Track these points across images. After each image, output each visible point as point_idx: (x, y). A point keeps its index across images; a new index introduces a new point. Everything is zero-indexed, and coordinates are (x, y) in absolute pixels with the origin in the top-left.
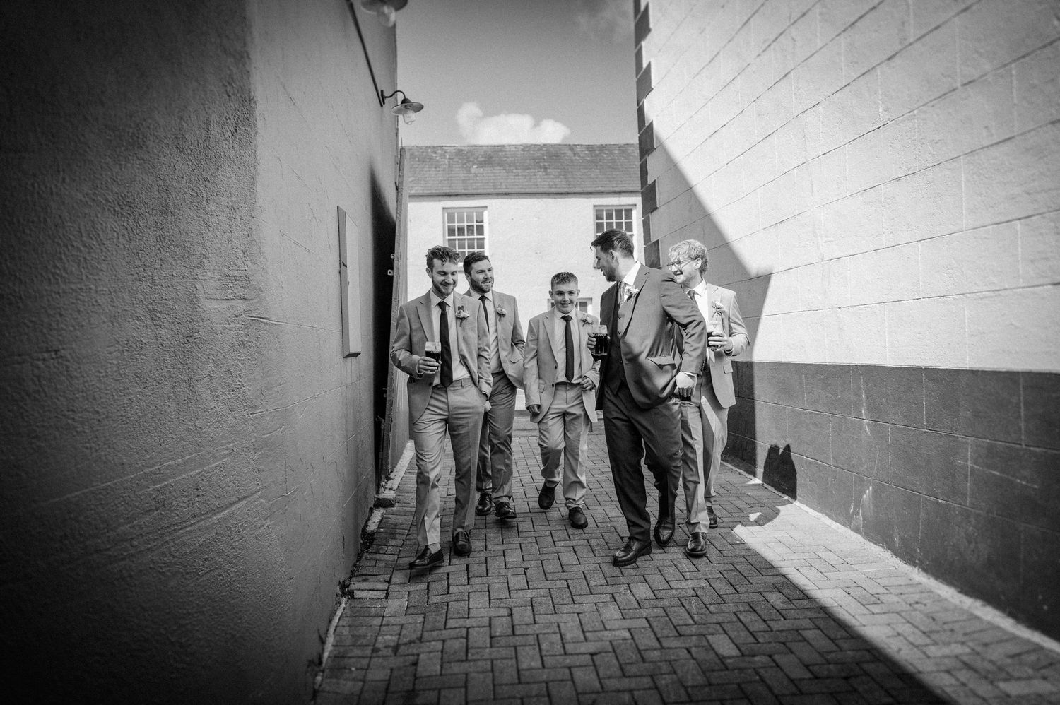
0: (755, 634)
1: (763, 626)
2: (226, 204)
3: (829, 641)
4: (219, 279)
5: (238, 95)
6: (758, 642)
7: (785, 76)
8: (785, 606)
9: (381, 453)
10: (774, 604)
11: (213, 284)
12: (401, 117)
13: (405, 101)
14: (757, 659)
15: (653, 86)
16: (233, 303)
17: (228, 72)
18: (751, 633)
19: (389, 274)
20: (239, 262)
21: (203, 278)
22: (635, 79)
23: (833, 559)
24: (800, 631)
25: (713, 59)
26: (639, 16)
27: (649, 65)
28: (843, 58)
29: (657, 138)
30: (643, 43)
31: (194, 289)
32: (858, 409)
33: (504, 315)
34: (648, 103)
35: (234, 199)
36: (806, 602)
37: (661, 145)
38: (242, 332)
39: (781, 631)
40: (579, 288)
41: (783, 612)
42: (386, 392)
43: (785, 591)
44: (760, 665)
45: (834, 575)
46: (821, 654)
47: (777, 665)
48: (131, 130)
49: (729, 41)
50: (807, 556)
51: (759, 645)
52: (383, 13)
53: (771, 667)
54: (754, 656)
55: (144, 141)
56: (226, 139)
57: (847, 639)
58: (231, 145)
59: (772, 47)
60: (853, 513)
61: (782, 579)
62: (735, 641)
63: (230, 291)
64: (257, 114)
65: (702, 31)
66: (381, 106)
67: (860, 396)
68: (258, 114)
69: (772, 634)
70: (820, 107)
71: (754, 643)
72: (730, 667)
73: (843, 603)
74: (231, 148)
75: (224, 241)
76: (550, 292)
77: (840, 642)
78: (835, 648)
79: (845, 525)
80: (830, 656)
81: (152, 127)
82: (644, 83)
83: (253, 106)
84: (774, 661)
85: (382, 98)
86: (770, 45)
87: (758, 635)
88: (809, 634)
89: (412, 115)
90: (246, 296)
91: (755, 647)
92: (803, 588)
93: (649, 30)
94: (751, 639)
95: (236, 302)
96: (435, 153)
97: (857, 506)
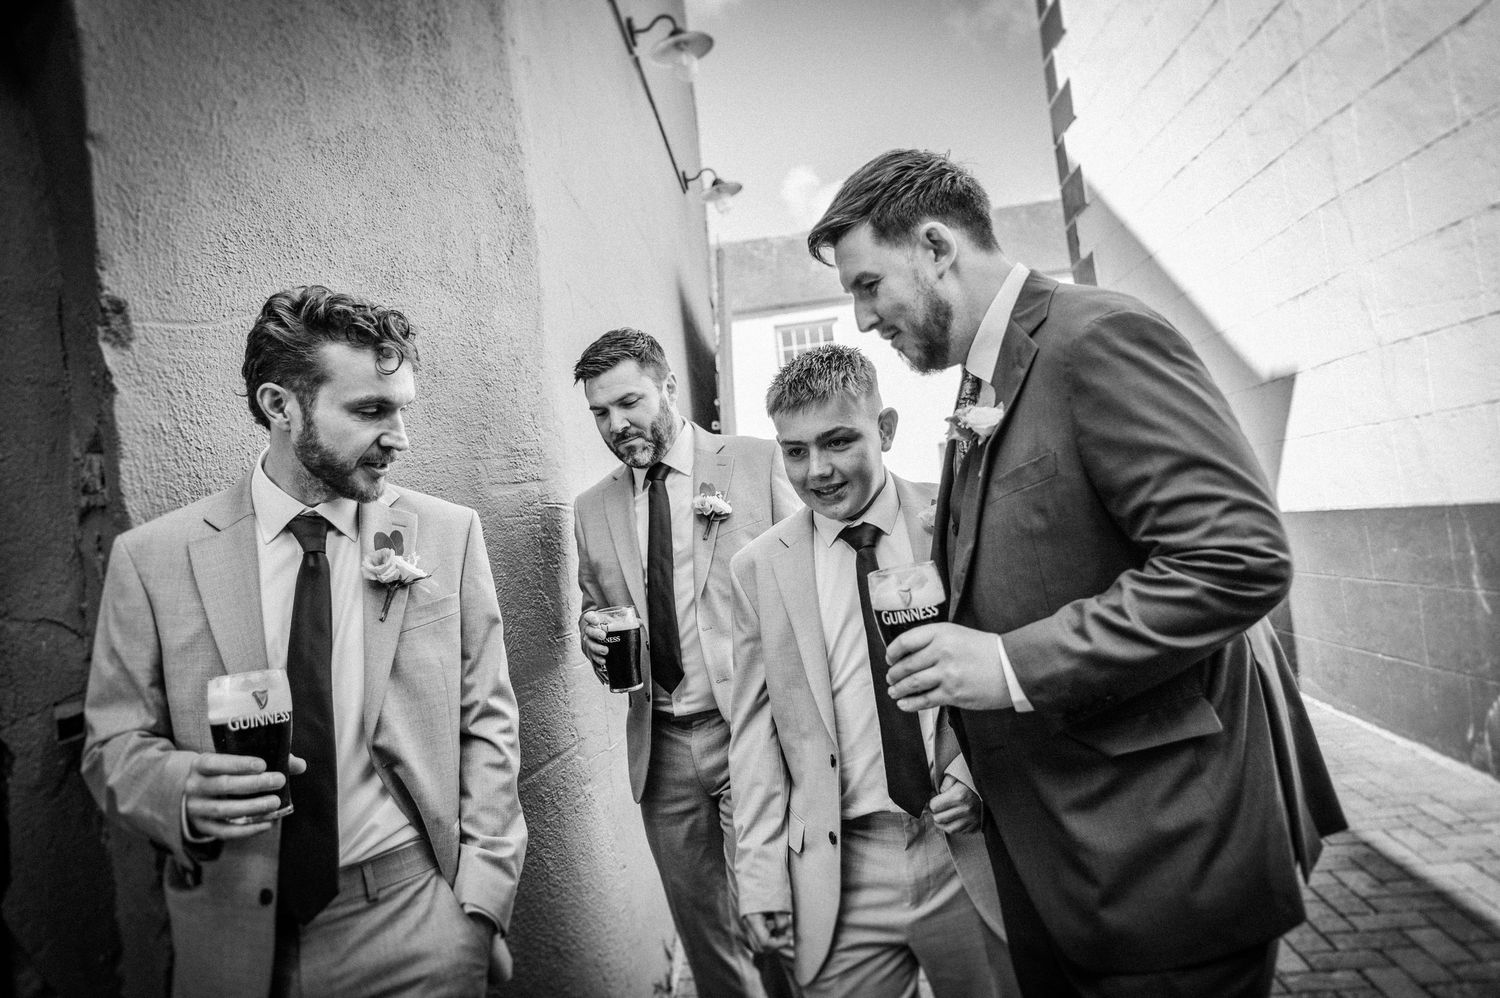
0: (1328, 936)
1: (1342, 925)
2: (507, 353)
3: (1456, 947)
4: (505, 456)
5: (512, 204)
6: (1336, 950)
7: (1290, 70)
8: (1373, 892)
10: (1356, 889)
11: (497, 463)
12: (710, 206)
13: (716, 183)
14: (1337, 975)
15: (1076, 112)
16: (524, 486)
17: (497, 175)
18: (1323, 936)
20: (527, 430)
21: (485, 456)
22: (1049, 106)
23: (1446, 814)
24: (1406, 932)
25: (1168, 61)
26: (1045, 14)
27: (1067, 85)
28: (1384, 31)
29: (1090, 188)
30: (1056, 52)
31: (475, 472)
32: (1465, 573)
34: (1069, 138)
35: (516, 345)
36: (1409, 885)
37: (1097, 197)
38: (538, 526)
39: (1372, 932)
41: (1373, 902)
43: (1370, 868)
44: (1343, 985)
45: (1453, 841)
46: (1446, 967)
47: (1373, 986)
48: (385, 269)
49: (1193, 30)
50: (1402, 811)
51: (1337, 954)
52: (681, 65)
53: (1364, 988)
54: (1332, 970)
55: (401, 281)
56: (500, 266)
57: (1487, 941)
58: (507, 272)
59: (1263, 30)
60: (1474, 740)
61: (1365, 850)
62: (1298, 947)
63: (519, 471)
64: (537, 225)
65: (1148, 21)
66: (684, 192)
67: (1467, 551)
68: (538, 227)
69: (1357, 936)
70: (1352, 111)
71: (1330, 952)
72: (1295, 989)
73: (1473, 885)
74: (508, 277)
75: (508, 405)
77: (1476, 947)
78: (1467, 957)
79: (1461, 759)
80: (1461, 970)
81: (408, 260)
82: (1061, 110)
83: (532, 217)
84: (1366, 978)
85: (684, 182)
86: (1259, 28)
87: (1336, 939)
88: (1423, 935)
89: (729, 201)
90: (540, 476)
91: (1332, 957)
92: (1402, 862)
93: (1063, 32)
94: (1324, 946)
95: (529, 484)
96: (758, 249)
97: (1479, 728)
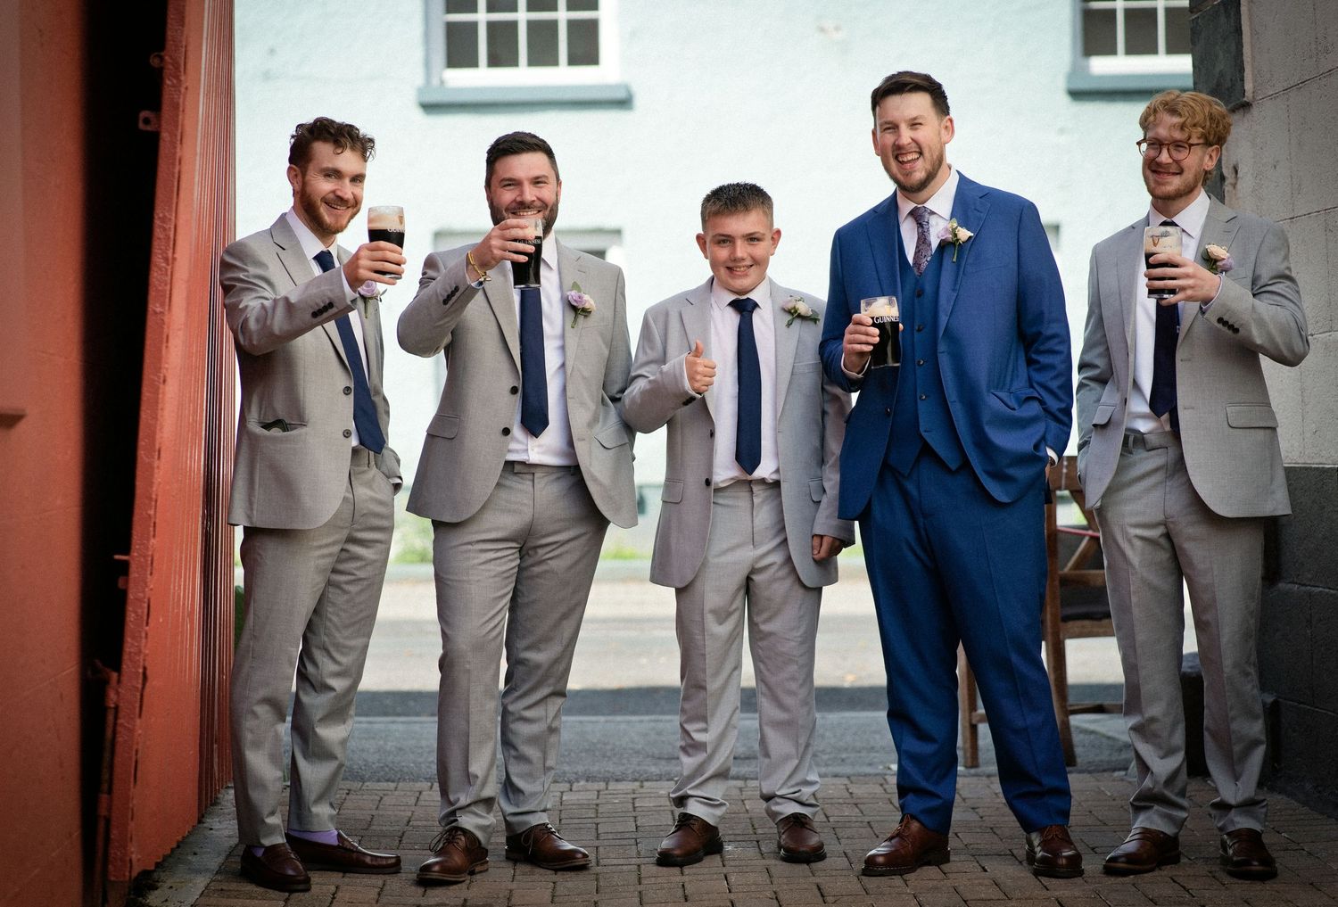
9: (104, 797)
19: (141, 126)
33: (586, 312)
40: (776, 226)
42: (125, 567)
76: (699, 238)
